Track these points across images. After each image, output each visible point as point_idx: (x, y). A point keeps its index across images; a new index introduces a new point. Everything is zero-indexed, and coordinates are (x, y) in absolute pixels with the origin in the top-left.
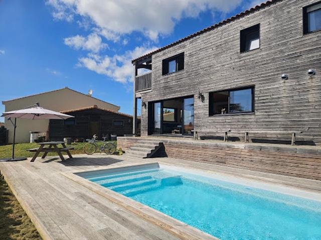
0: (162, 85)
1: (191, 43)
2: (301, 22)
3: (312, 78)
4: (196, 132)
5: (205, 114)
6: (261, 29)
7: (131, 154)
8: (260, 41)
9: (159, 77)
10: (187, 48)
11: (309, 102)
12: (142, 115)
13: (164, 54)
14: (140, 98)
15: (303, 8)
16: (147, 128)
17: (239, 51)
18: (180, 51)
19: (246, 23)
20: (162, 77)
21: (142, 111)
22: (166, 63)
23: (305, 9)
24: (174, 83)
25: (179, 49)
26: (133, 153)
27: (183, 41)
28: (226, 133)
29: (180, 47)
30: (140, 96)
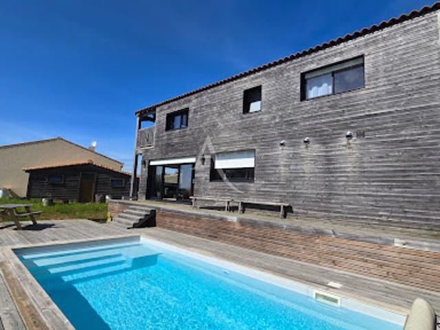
0: (165, 142)
1: (196, 98)
2: (299, 87)
3: (307, 147)
4: (196, 200)
5: (206, 179)
6: (263, 91)
7: (116, 222)
8: (261, 104)
9: (162, 132)
10: (192, 104)
11: (304, 173)
12: (142, 175)
13: (169, 107)
14: (141, 154)
15: (301, 74)
16: (145, 191)
17: (242, 112)
18: (185, 106)
19: (248, 83)
20: (165, 133)
21: (142, 170)
22: (170, 118)
23: (303, 75)
24: (176, 140)
25: (184, 103)
26: (119, 222)
27: (188, 95)
28: (228, 203)
29: (185, 102)
30: (141, 152)
